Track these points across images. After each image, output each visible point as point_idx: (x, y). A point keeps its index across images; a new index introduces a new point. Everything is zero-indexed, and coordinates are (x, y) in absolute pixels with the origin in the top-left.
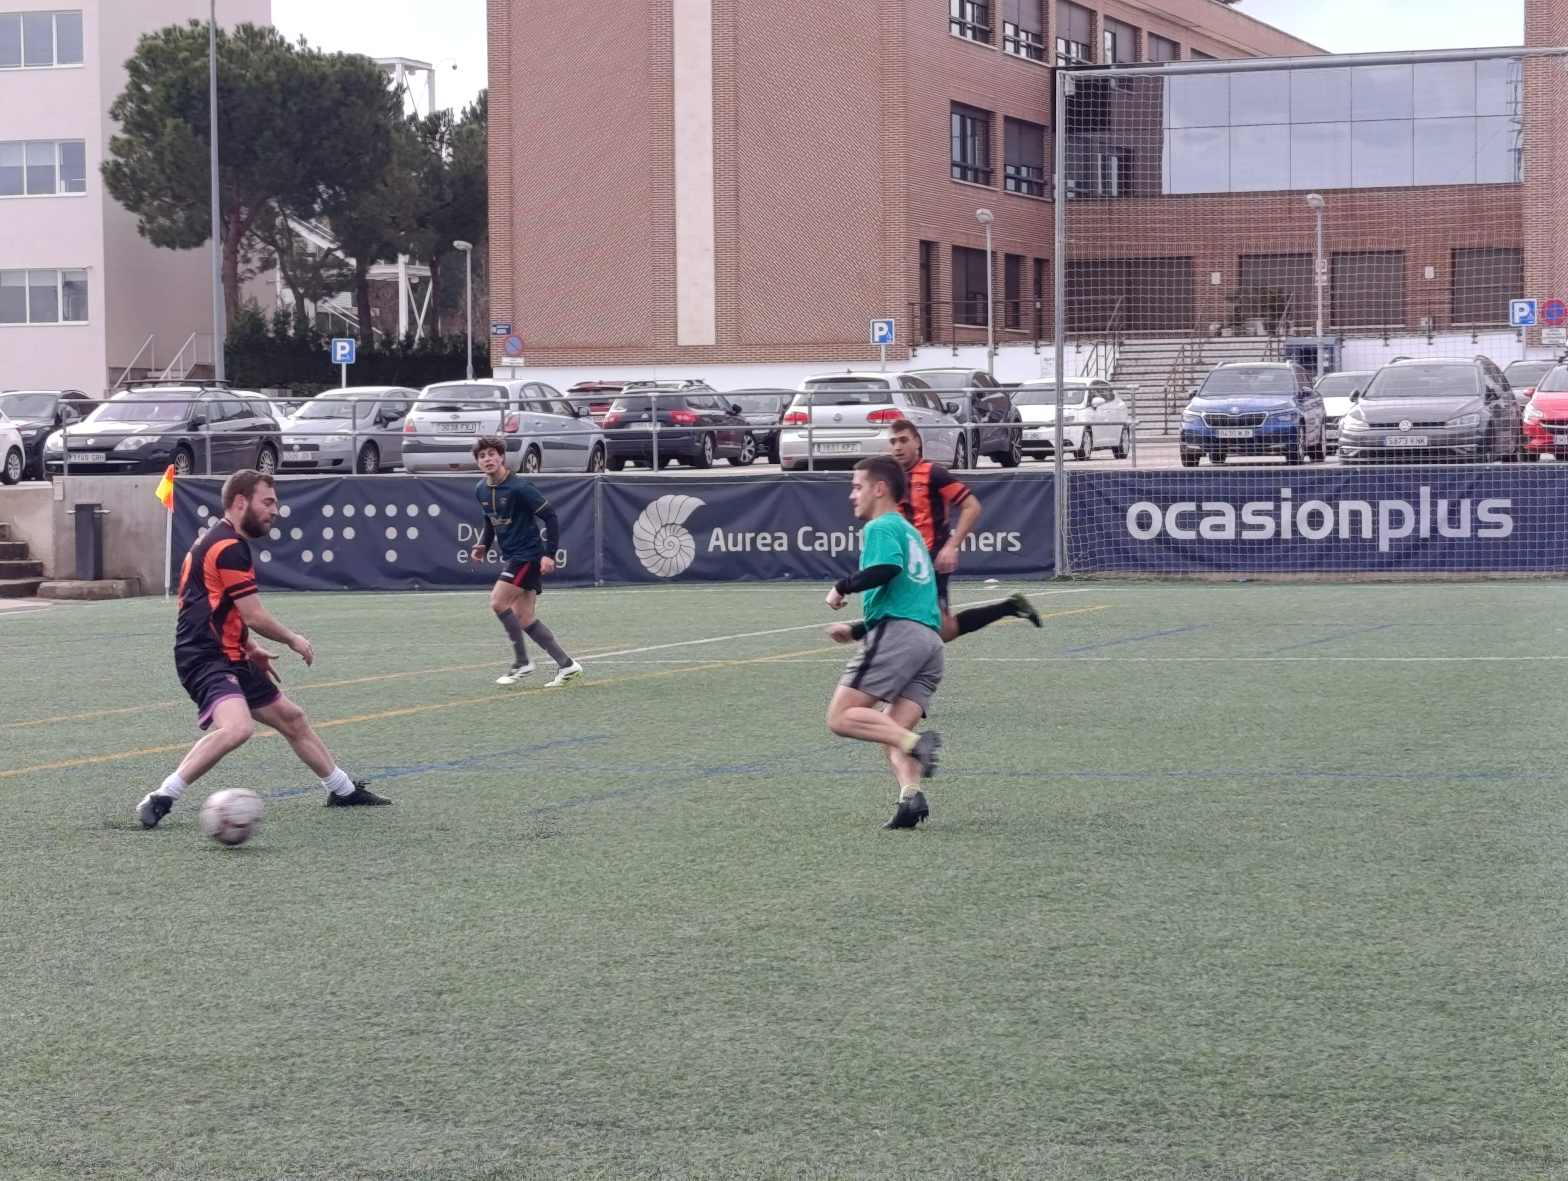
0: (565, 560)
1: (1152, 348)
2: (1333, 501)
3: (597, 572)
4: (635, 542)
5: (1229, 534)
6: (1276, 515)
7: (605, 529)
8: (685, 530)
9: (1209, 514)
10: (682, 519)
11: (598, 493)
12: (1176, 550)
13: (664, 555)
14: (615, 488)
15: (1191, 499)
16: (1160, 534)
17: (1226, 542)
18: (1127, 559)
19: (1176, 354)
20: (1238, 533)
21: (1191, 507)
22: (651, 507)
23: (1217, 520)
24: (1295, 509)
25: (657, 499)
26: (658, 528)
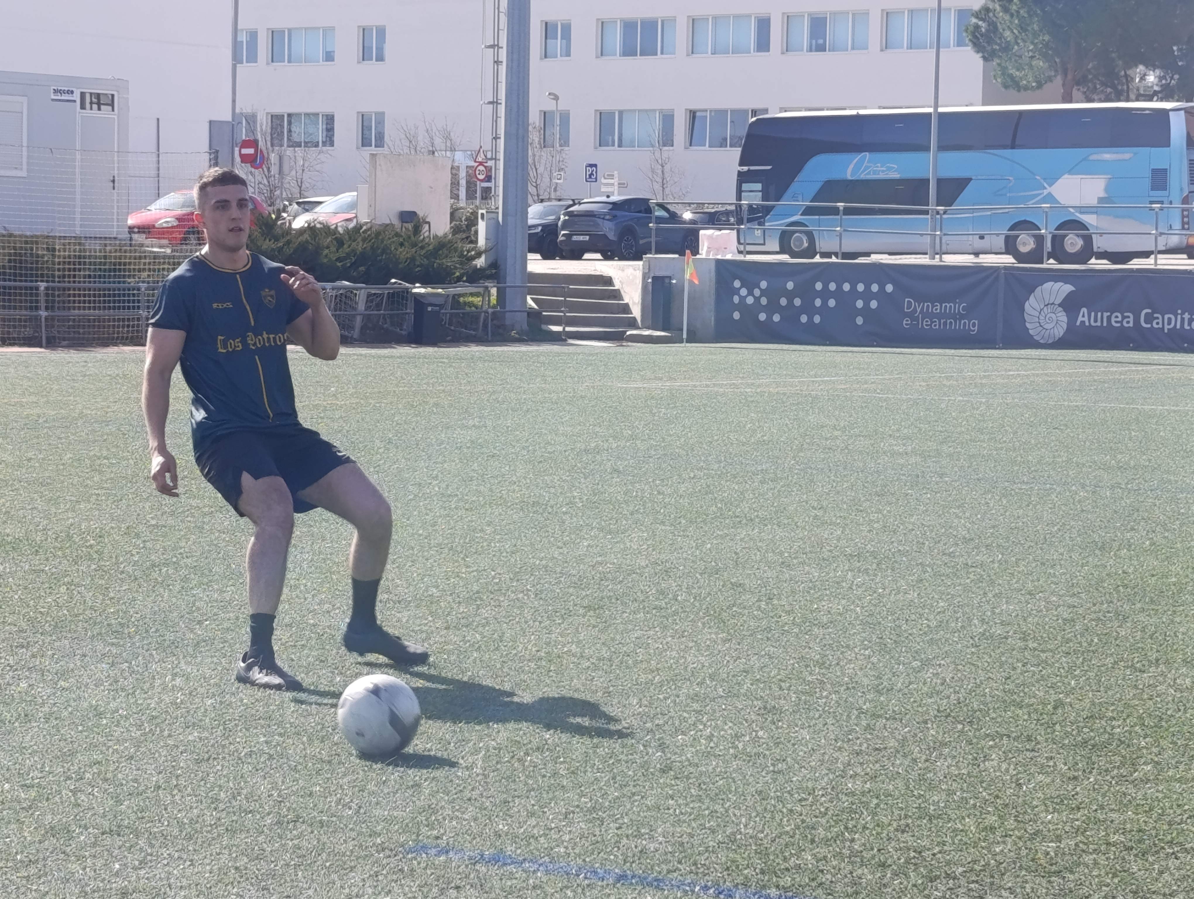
0: (976, 328)
3: (998, 338)
4: (1026, 316)
7: (1005, 306)
8: (1060, 309)
10: (1058, 301)
11: (1002, 279)
13: (1045, 327)
14: (1013, 276)
22: (1038, 291)
25: (1042, 285)
26: (1042, 307)
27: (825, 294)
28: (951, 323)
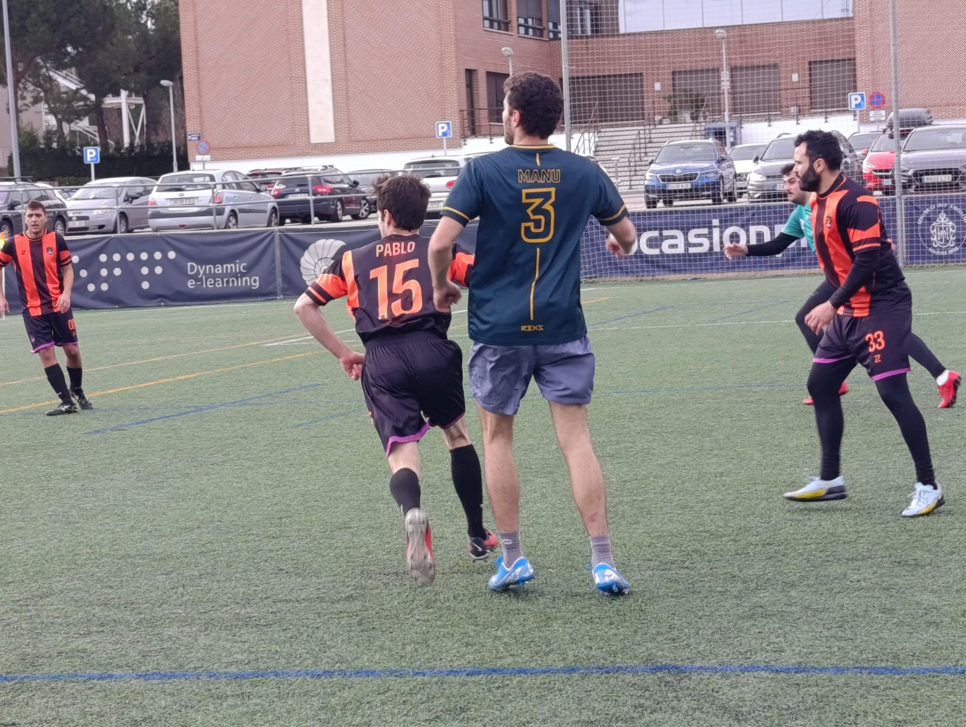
0: (257, 284)
1: (618, 133)
2: (745, 226)
3: (278, 291)
4: (302, 270)
5: (681, 250)
6: (710, 236)
7: (282, 262)
9: (667, 238)
10: (331, 254)
11: (277, 240)
12: (647, 262)
14: (287, 236)
15: (655, 229)
16: (636, 253)
17: (679, 255)
18: (616, 269)
19: (634, 137)
20: (686, 250)
21: (656, 234)
22: (311, 247)
23: (673, 242)
24: (722, 233)
25: (314, 242)
26: (316, 261)
27: (110, 265)
28: (233, 281)
